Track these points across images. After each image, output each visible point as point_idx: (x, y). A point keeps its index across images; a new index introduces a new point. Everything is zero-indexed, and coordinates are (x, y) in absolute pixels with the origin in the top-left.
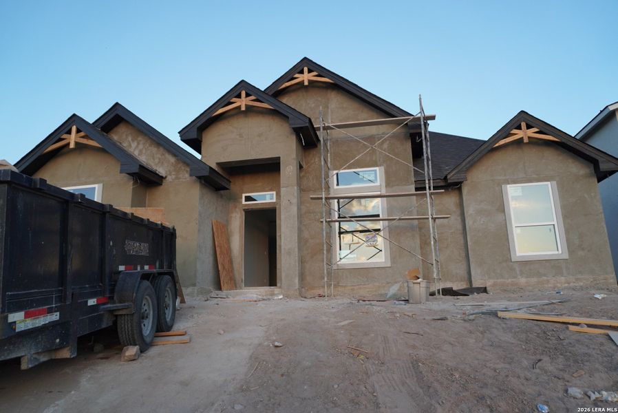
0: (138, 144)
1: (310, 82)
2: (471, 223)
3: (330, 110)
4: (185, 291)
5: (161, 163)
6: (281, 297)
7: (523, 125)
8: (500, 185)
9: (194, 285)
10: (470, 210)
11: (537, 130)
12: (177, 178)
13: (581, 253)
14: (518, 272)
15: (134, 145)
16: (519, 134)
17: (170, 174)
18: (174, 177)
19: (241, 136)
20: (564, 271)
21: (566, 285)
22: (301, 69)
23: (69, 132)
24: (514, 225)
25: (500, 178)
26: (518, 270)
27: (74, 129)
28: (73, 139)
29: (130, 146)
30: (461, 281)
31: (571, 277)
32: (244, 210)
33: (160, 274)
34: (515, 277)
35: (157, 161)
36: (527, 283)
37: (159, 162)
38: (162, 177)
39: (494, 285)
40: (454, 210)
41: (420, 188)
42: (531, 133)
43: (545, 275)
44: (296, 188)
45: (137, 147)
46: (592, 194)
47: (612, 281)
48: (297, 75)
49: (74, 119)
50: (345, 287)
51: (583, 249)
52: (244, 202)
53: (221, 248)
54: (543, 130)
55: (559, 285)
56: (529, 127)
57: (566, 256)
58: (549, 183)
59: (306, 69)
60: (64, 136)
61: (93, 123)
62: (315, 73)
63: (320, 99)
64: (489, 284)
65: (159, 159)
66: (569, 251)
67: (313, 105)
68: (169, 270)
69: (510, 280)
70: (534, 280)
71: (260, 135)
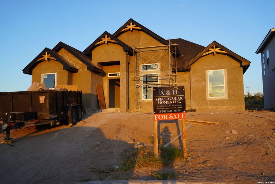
0: (69, 56)
1: (133, 29)
2: (193, 85)
3: (141, 40)
4: (87, 110)
5: (77, 64)
6: (120, 112)
7: (214, 47)
8: (204, 70)
9: (90, 108)
10: (193, 80)
11: (219, 49)
12: (83, 70)
13: (233, 97)
14: (209, 104)
15: (67, 57)
16: (212, 50)
17: (81, 68)
18: (82, 69)
19: (106, 52)
20: (226, 104)
21: (226, 109)
22: (129, 23)
23: (45, 54)
24: (209, 86)
25: (205, 67)
26: (209, 103)
27: (46, 53)
28: (46, 56)
29: (66, 57)
30: (189, 107)
31: (228, 106)
32: (109, 79)
33: (78, 106)
34: (207, 106)
35: (76, 63)
36: (211, 108)
37: (76, 64)
38: (78, 70)
39: (199, 109)
40: (188, 79)
41: (174, 72)
42: (217, 50)
43: (218, 105)
44: (125, 72)
45: (68, 58)
46: (240, 74)
47: (243, 108)
48: (127, 26)
49: (46, 49)
50: (145, 108)
51: (234, 96)
52: (109, 77)
53: (99, 94)
54: (222, 49)
55: (223, 109)
56: (216, 47)
57: (227, 98)
58: (224, 70)
59: (131, 23)
60: (43, 56)
61: (52, 49)
62: (135, 25)
63: (137, 35)
64: (197, 108)
65: (76, 62)
66: (228, 96)
67: (134, 38)
68: (80, 105)
69: (205, 107)
70: (214, 107)
71: (113, 52)
